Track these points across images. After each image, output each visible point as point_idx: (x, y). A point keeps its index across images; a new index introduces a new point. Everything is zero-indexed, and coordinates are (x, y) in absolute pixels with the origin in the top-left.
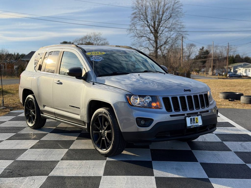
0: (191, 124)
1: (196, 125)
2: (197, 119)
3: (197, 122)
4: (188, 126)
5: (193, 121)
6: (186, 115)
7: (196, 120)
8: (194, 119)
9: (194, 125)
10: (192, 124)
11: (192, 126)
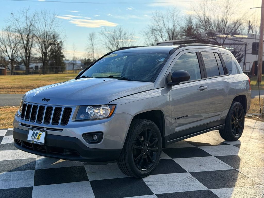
0: (32, 138)
1: (36, 141)
2: (40, 135)
3: (38, 139)
4: (28, 139)
5: (35, 136)
6: (31, 127)
7: (38, 135)
8: (37, 133)
9: (35, 141)
10: (33, 140)
11: (32, 141)
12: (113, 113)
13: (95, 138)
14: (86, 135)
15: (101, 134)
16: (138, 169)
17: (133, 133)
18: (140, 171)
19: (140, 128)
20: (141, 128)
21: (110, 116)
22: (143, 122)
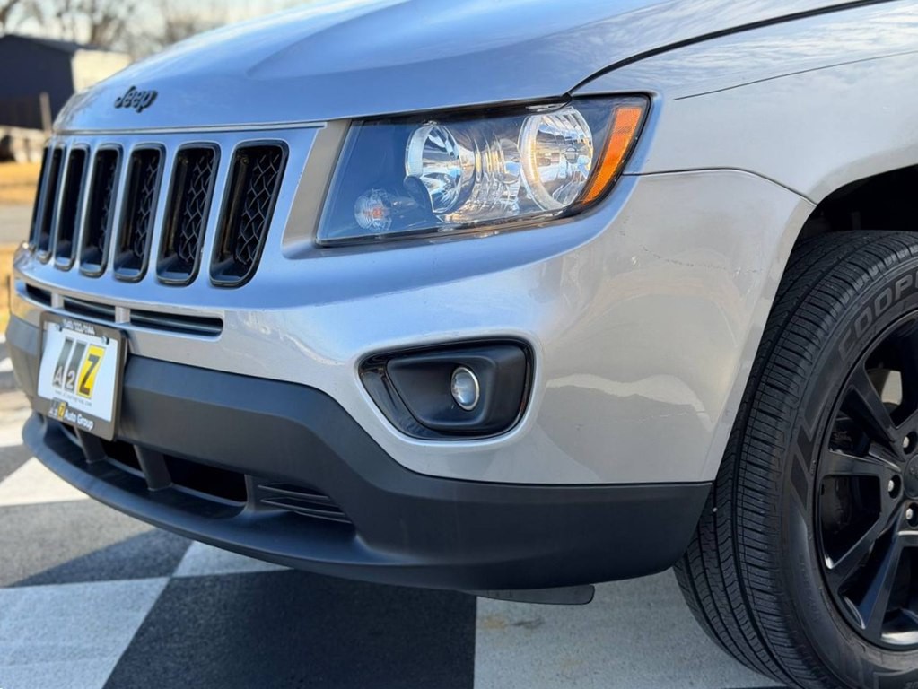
0: (58, 384)
1: (77, 406)
2: (94, 361)
3: (84, 389)
5: (69, 369)
6: (56, 301)
7: (85, 365)
8: (80, 349)
9: (69, 402)
10: (62, 393)
12: (619, 174)
13: (465, 390)
14: (392, 363)
15: (516, 354)
16: (856, 645)
17: (811, 348)
18: (875, 657)
19: (871, 304)
20: (884, 301)
21: (592, 195)
22: (901, 255)
